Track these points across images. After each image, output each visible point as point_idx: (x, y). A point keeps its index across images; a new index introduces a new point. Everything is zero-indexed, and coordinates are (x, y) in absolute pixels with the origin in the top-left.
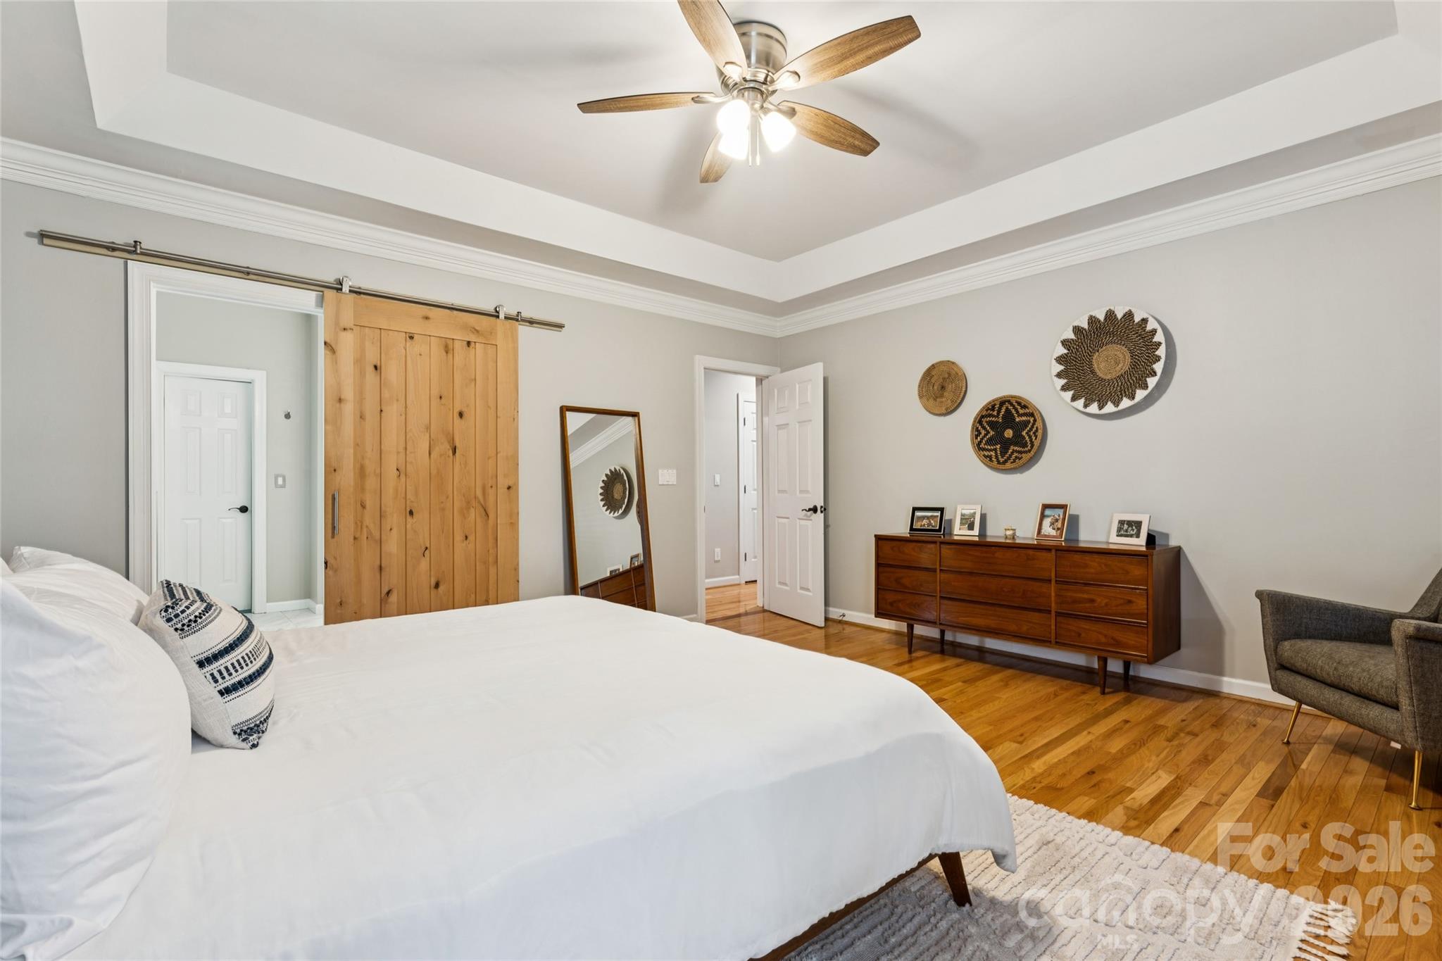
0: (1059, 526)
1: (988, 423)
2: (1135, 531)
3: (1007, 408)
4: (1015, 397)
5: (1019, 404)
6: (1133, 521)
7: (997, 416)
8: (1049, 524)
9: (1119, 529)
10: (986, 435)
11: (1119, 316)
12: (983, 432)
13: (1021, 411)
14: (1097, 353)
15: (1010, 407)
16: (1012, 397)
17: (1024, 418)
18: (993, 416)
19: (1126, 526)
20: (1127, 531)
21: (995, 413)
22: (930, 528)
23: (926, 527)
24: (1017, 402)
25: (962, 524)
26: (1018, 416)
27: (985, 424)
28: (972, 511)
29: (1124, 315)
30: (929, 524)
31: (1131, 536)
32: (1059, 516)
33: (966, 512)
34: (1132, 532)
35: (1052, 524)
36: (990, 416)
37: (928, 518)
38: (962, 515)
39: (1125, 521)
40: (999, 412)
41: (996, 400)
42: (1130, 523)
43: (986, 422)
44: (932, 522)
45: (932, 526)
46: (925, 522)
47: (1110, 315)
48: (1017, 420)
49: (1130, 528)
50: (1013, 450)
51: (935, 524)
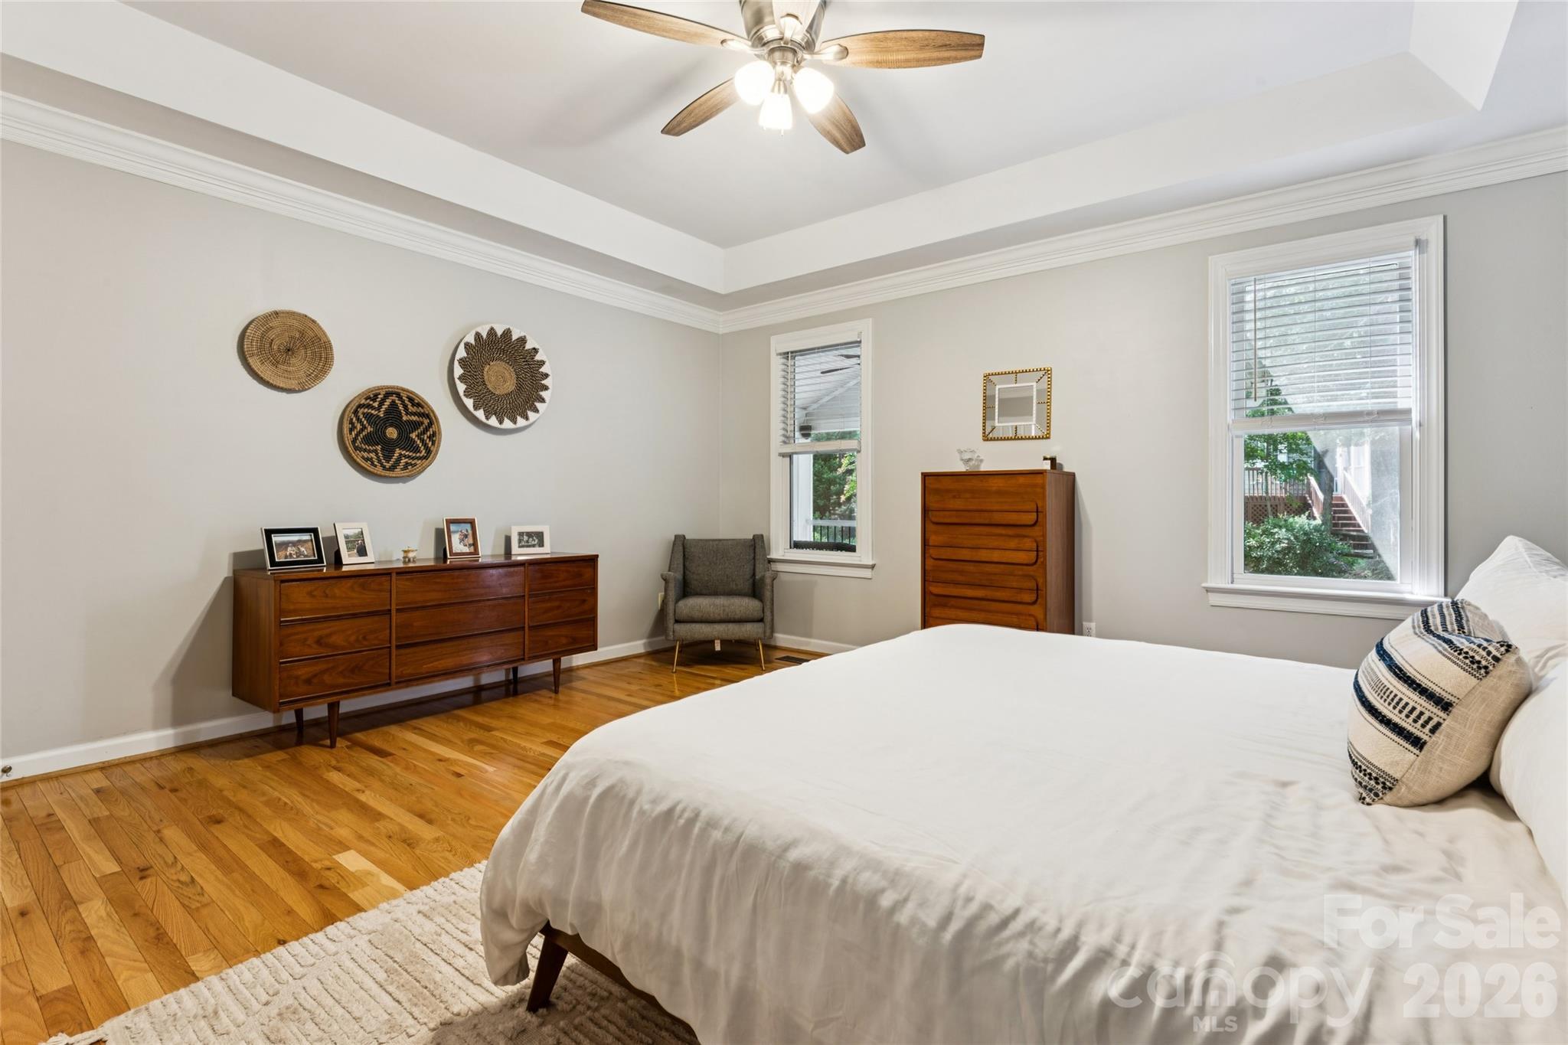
0: (471, 541)
1: (366, 415)
2: (537, 541)
3: (393, 401)
4: (407, 391)
5: (411, 400)
6: (532, 533)
7: (379, 409)
8: (459, 541)
9: (520, 541)
10: (362, 430)
11: (514, 337)
12: (359, 426)
13: (411, 408)
14: (488, 366)
15: (397, 402)
16: (404, 390)
17: (414, 418)
18: (373, 408)
19: (526, 538)
20: (527, 542)
21: (376, 405)
22: (302, 558)
23: (295, 558)
24: (408, 397)
25: (349, 549)
26: (407, 414)
27: (361, 417)
28: (357, 531)
29: (518, 339)
30: (299, 554)
31: (534, 546)
32: (467, 531)
33: (351, 532)
34: (533, 543)
35: (462, 540)
36: (369, 406)
37: (294, 544)
38: (346, 537)
39: (523, 533)
40: (381, 404)
41: (381, 388)
42: (530, 535)
43: (364, 414)
44: (302, 549)
45: (305, 556)
46: (290, 550)
47: (507, 333)
48: (405, 418)
49: (531, 539)
50: (401, 454)
51: (307, 552)
